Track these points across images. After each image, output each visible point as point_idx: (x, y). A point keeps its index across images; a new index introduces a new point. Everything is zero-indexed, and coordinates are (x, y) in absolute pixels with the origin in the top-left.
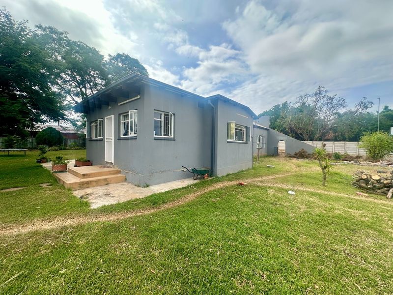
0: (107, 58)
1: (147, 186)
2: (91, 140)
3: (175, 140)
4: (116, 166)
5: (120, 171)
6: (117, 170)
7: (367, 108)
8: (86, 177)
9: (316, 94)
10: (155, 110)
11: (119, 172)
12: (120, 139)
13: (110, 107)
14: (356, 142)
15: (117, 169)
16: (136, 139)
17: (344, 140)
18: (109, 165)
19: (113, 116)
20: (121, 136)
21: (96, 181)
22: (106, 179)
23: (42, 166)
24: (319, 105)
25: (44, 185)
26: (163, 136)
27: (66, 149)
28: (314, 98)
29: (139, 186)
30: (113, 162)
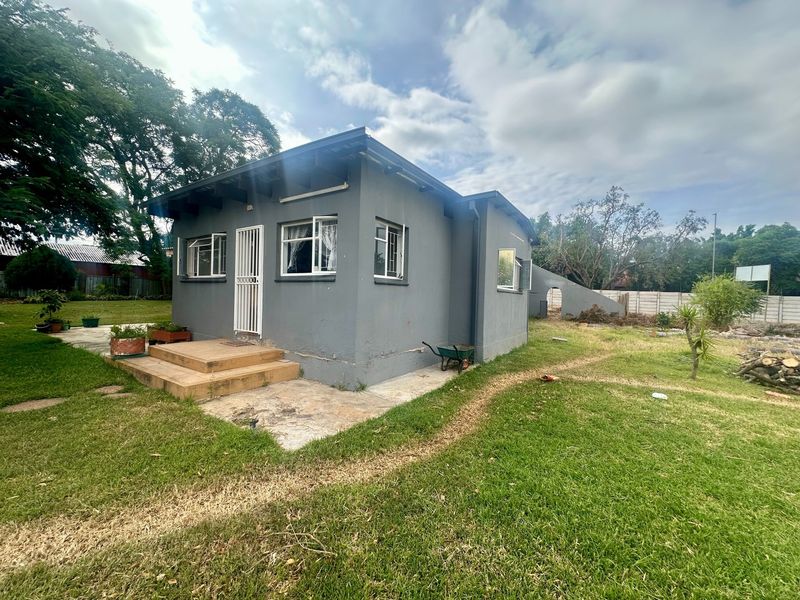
0: (189, 99)
1: (363, 388)
2: (186, 280)
3: (407, 285)
4: (267, 342)
5: (283, 353)
6: (276, 352)
7: (695, 230)
8: (214, 368)
9: (608, 201)
10: (377, 218)
11: (280, 356)
12: (279, 280)
13: (250, 207)
14: (677, 293)
15: (274, 349)
16: (334, 281)
17: (656, 287)
18: (245, 339)
19: (261, 228)
20: (282, 275)
21: (245, 379)
22: (262, 374)
23: (59, 341)
24: (612, 222)
25: (112, 391)
26: (386, 277)
27: (84, 299)
28: (604, 209)
29: (342, 388)
30: (259, 332)
